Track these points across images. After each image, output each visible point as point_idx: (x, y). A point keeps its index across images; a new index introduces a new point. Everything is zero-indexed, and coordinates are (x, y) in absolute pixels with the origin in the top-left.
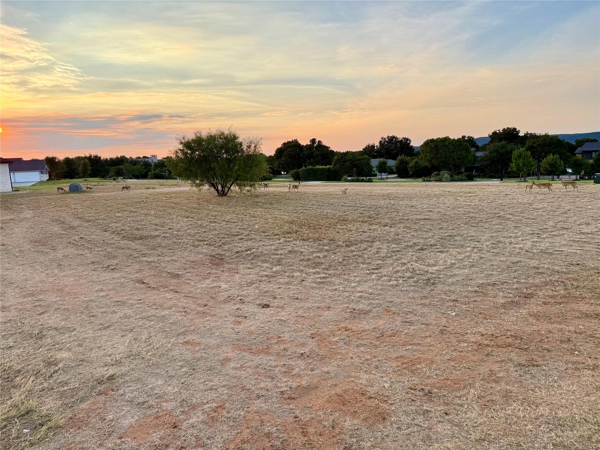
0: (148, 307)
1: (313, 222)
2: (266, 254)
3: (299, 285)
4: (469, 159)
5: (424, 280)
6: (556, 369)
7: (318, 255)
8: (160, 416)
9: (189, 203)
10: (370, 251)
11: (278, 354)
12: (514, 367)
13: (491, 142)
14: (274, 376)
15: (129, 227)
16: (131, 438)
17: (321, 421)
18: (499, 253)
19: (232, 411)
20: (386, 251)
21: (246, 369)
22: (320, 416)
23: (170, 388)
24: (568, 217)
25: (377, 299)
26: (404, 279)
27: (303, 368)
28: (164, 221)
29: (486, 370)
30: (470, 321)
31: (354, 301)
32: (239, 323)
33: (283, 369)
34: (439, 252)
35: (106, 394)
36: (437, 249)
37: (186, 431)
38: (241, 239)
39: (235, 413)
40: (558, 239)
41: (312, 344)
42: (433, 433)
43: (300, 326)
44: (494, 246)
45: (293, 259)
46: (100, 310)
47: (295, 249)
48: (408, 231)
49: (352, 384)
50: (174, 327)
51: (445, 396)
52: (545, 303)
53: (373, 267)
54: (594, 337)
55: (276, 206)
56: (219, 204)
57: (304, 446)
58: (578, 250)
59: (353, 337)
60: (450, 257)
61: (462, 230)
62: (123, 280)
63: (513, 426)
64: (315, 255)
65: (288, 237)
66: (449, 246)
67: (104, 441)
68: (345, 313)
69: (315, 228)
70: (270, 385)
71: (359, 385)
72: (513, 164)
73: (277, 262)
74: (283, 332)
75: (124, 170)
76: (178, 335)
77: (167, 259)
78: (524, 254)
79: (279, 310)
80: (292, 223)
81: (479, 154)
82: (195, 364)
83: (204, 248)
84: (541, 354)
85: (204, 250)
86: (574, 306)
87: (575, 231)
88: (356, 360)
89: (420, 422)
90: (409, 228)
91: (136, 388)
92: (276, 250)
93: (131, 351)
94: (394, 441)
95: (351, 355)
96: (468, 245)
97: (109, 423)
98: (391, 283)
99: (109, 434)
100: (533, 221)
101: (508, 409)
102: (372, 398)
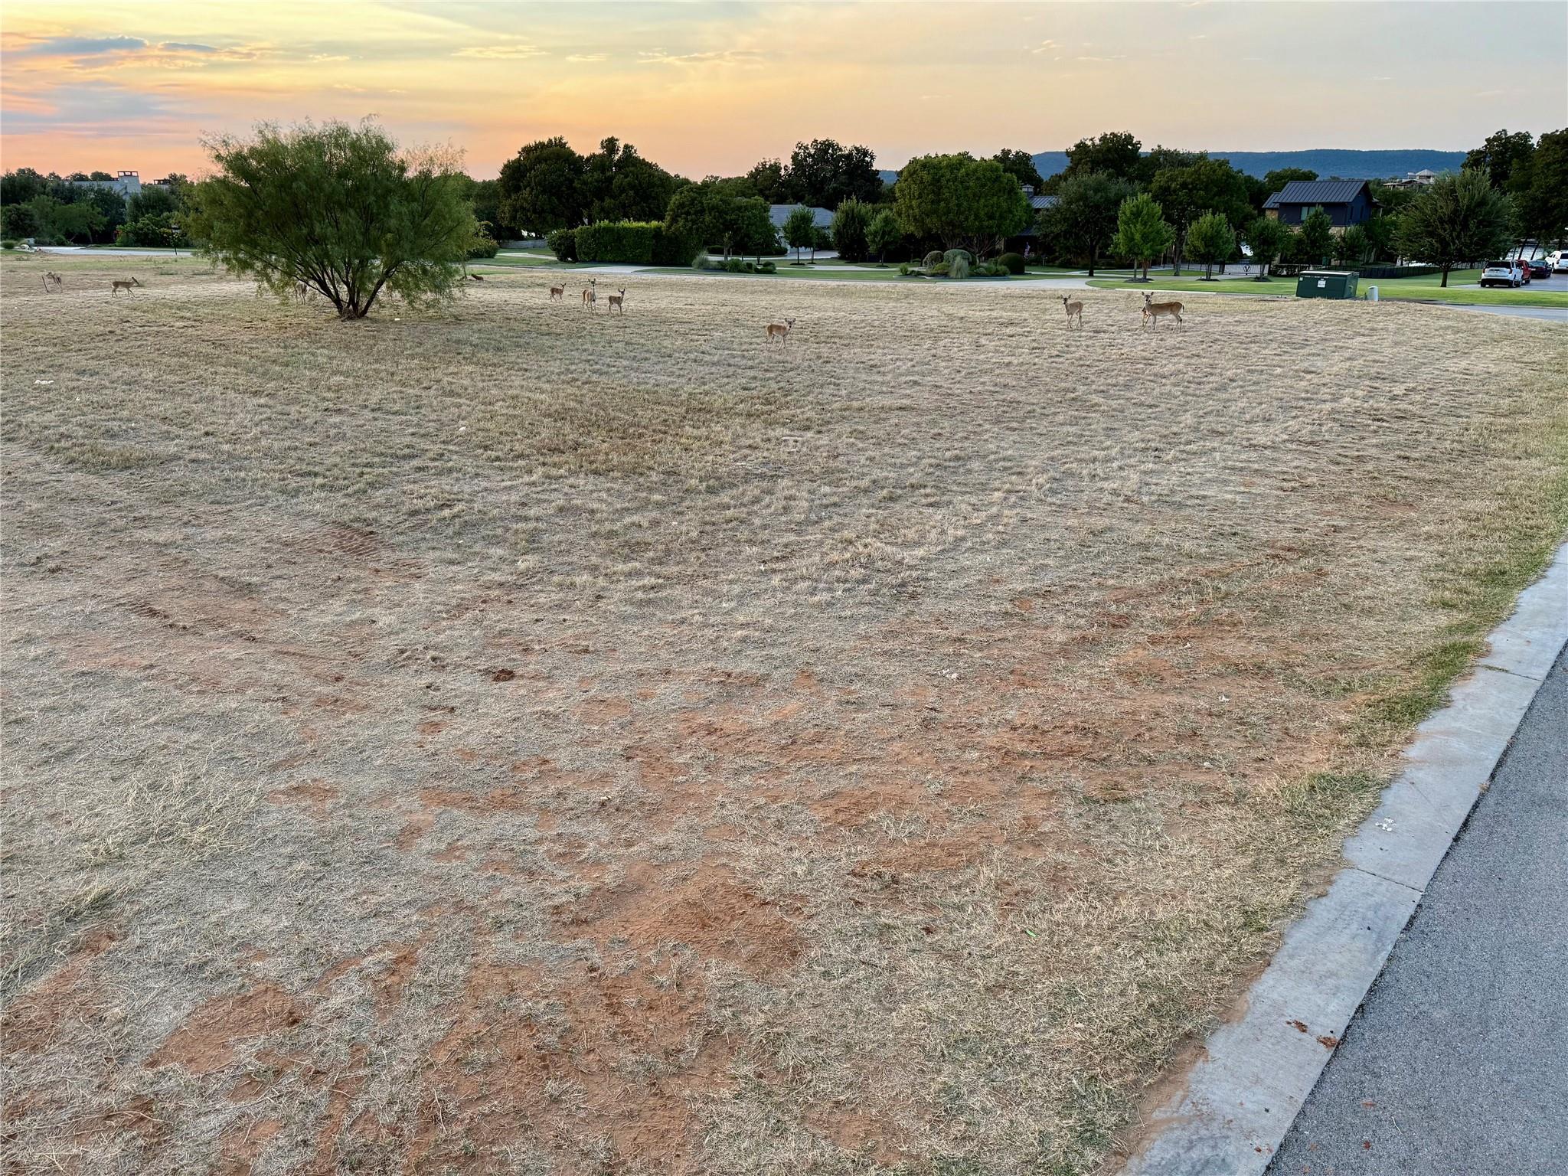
0: (176, 687)
1: (619, 414)
2: (494, 519)
3: (590, 611)
4: (1016, 219)
5: (893, 587)
6: (1162, 805)
7: (635, 518)
8: (251, 997)
9: (256, 341)
10: (768, 506)
11: (543, 809)
12: (1076, 805)
13: (1072, 170)
14: (534, 868)
15: (80, 425)
16: (182, 1063)
17: (652, 973)
18: (1064, 506)
19: (435, 967)
20: (806, 504)
21: (463, 853)
22: (648, 961)
23: (267, 920)
24: (1229, 400)
25: (783, 644)
26: (847, 586)
27: (605, 839)
28: (186, 406)
29: (1017, 816)
30: (988, 694)
31: (728, 652)
32: (436, 727)
33: (559, 848)
34: (931, 505)
35: (96, 950)
36: (927, 495)
37: (322, 1029)
38: (419, 469)
39: (443, 972)
40: (1199, 463)
41: (626, 774)
42: (900, 979)
43: (596, 728)
44: (1055, 485)
45: (569, 532)
46: (34, 704)
47: (575, 501)
48: (861, 445)
49: (723, 872)
50: (258, 747)
51: (927, 887)
52: (1154, 641)
53: (776, 554)
54: (1244, 724)
55: (512, 357)
56: (347, 347)
57: (614, 1040)
58: (1240, 493)
59: (726, 751)
60: (955, 519)
61: (987, 440)
62: (90, 605)
63: (1065, 949)
64: (628, 520)
65: (555, 465)
66: (955, 488)
67: (109, 1078)
68: (707, 684)
69: (627, 434)
70: (526, 891)
71: (739, 875)
72: (1120, 235)
73: (527, 541)
74: (554, 748)
75: (36, 217)
76: (274, 767)
77: (211, 534)
78: (1122, 508)
79: (541, 684)
80: (560, 416)
81: (1042, 203)
82: (328, 848)
83: (318, 500)
84: (1134, 771)
85: (318, 506)
86: (1214, 645)
87: (1238, 440)
88: (733, 809)
89: (872, 955)
90: (862, 435)
91: (176, 926)
92: (524, 504)
93: (145, 823)
94: (815, 1006)
95: (719, 798)
96: (997, 484)
97: (116, 1028)
98: (817, 598)
99: (122, 1058)
100: (1150, 410)
101: (1058, 910)
102: (768, 903)
